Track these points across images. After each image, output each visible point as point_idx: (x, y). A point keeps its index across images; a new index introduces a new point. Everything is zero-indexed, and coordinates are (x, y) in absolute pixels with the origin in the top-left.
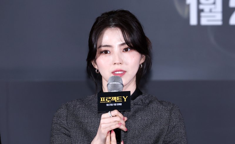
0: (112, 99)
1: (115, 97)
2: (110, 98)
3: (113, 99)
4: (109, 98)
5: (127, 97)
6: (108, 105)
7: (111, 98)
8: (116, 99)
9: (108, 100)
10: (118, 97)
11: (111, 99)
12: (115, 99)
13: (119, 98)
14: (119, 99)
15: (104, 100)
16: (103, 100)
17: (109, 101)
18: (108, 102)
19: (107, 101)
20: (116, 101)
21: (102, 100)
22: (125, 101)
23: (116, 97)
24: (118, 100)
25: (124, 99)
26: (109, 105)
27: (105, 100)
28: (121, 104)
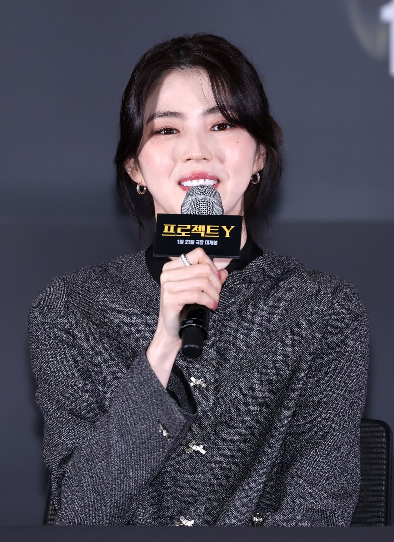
0: (193, 230)
1: (200, 226)
2: (189, 227)
3: (195, 229)
4: (186, 227)
5: (233, 227)
6: (181, 242)
7: (192, 228)
8: (204, 230)
9: (182, 230)
10: (209, 227)
11: (190, 230)
12: (201, 229)
13: (211, 228)
14: (211, 231)
15: (172, 231)
16: (169, 230)
17: (186, 234)
18: (183, 234)
19: (181, 234)
20: (203, 235)
21: (166, 231)
22: (227, 235)
23: (204, 227)
24: (208, 232)
25: (225, 232)
26: (185, 242)
27: (176, 229)
28: (215, 243)
